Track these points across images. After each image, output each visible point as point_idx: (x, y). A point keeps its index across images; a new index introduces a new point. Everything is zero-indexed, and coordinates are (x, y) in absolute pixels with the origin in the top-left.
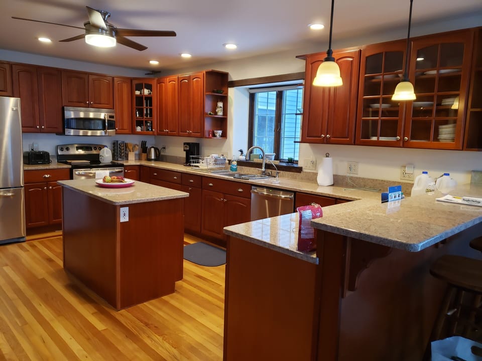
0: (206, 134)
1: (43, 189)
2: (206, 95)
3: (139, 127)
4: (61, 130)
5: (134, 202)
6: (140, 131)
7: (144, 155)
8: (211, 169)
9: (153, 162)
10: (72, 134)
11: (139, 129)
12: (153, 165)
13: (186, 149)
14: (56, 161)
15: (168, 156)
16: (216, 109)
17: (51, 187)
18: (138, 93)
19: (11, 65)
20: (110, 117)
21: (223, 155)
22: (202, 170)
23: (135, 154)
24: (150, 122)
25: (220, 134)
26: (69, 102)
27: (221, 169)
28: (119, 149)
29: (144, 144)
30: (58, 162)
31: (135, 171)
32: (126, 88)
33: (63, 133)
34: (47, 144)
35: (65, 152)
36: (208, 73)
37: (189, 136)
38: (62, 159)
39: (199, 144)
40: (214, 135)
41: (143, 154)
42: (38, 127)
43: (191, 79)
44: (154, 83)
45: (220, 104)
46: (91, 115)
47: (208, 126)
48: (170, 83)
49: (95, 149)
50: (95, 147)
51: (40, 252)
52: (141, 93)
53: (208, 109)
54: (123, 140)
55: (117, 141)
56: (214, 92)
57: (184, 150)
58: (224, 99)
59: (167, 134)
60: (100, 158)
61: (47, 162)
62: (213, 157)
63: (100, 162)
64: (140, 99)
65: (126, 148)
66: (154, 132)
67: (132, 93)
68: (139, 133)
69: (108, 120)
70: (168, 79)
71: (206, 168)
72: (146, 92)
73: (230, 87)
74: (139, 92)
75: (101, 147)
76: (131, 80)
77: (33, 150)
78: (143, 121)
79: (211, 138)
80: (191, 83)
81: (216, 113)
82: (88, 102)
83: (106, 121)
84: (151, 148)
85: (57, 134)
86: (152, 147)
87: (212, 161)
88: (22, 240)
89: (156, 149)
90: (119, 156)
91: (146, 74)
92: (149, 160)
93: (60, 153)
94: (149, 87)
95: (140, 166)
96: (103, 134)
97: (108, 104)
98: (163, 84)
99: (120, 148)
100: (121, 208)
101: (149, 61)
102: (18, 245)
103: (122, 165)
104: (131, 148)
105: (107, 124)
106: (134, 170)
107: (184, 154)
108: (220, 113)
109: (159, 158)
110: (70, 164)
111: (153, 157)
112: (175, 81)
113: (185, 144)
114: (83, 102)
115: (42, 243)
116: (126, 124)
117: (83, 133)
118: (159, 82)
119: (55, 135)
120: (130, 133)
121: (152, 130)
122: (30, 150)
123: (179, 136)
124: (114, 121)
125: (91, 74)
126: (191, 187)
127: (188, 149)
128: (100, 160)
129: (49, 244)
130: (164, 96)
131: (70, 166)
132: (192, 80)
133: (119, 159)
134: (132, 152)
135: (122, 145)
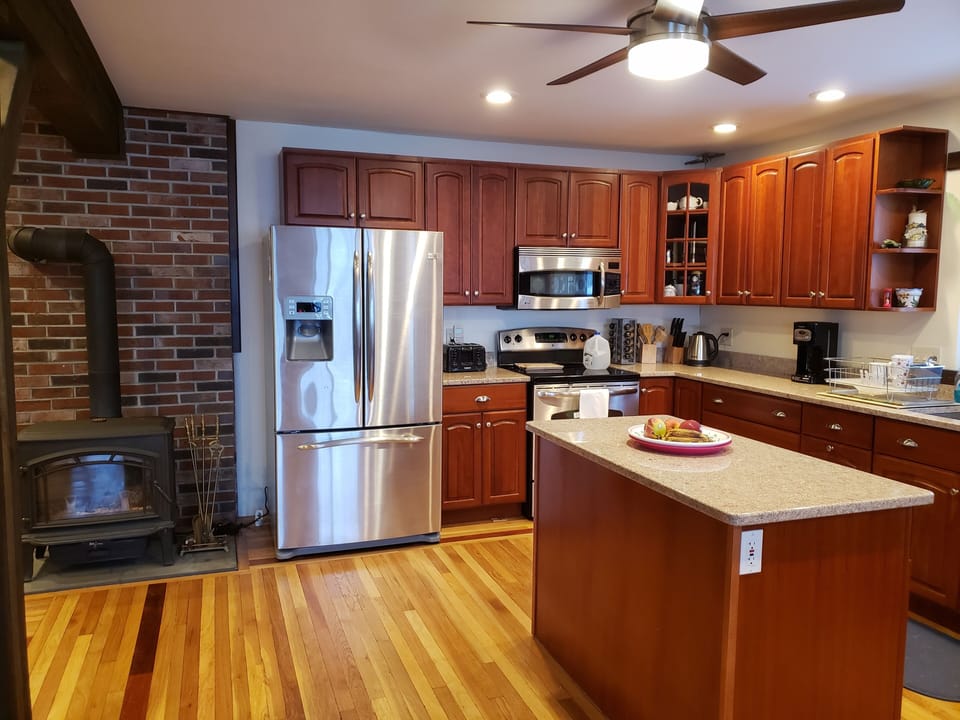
0: (873, 300)
1: (473, 426)
2: (880, 196)
3: (670, 286)
4: (509, 299)
5: (782, 519)
6: (673, 295)
7: (677, 352)
8: (896, 397)
9: (700, 368)
10: (537, 307)
11: (670, 291)
12: (700, 375)
13: (799, 338)
14: (495, 364)
15: (737, 354)
16: (904, 230)
17: (489, 424)
18: (672, 206)
19: (425, 163)
20: (612, 265)
21: (935, 358)
22: (866, 397)
23: (658, 349)
24: (699, 273)
25: (917, 299)
26: (527, 235)
27: (923, 396)
28: (623, 339)
29: (677, 325)
30: (499, 366)
31: (663, 390)
32: (646, 196)
33: (514, 305)
34: (479, 328)
35: (514, 346)
36: (886, 137)
37: (816, 304)
38: (508, 361)
39: (836, 325)
40: (896, 303)
41: (676, 348)
42: (467, 293)
43: (831, 156)
44: (715, 180)
45: (919, 218)
46: (561, 264)
47: (877, 278)
48: (761, 176)
49: (574, 338)
50: (574, 335)
51: (472, 578)
52: (678, 208)
53: (879, 233)
54: (633, 318)
55: (620, 321)
56: (900, 185)
57: (795, 342)
58: (932, 203)
59: (748, 302)
60: (585, 358)
61: (479, 366)
62: (903, 364)
63: (584, 368)
64: (677, 222)
65: (638, 335)
66: (708, 297)
67: (660, 206)
68: (671, 302)
69: (606, 274)
70: (755, 167)
71: (882, 391)
72: (692, 203)
73: (951, 169)
74: (676, 204)
75: (586, 335)
76: (660, 177)
77: (452, 341)
78: (683, 271)
79: (886, 310)
80: (830, 171)
81: (904, 242)
82: (565, 235)
83: (603, 276)
84: (695, 335)
85: (498, 308)
86: (700, 333)
87: (898, 376)
88: (432, 539)
89: (708, 337)
90: (623, 354)
91: (686, 164)
92: (689, 362)
93: (504, 347)
94: (702, 191)
95: (675, 379)
96: (595, 305)
97: (605, 237)
98: (741, 181)
99: (626, 335)
100: (744, 534)
101: (711, 127)
102: (426, 551)
103: (635, 377)
104: (648, 334)
105: (603, 283)
106: (662, 387)
107: (791, 352)
108: (916, 241)
109: (714, 358)
110: (523, 371)
111: (700, 357)
112: (776, 170)
113: (797, 325)
114: (555, 236)
115: (471, 549)
116: (644, 282)
117: (559, 304)
118: (729, 176)
119: (493, 309)
120: (652, 300)
121: (703, 292)
122: (449, 340)
123: (782, 304)
124: (619, 275)
125: (575, 172)
126: (832, 442)
127: (808, 338)
128: (584, 362)
129: (487, 556)
130: (741, 207)
131: (527, 378)
132: (831, 162)
133: (623, 361)
134: (650, 345)
135: (631, 329)
